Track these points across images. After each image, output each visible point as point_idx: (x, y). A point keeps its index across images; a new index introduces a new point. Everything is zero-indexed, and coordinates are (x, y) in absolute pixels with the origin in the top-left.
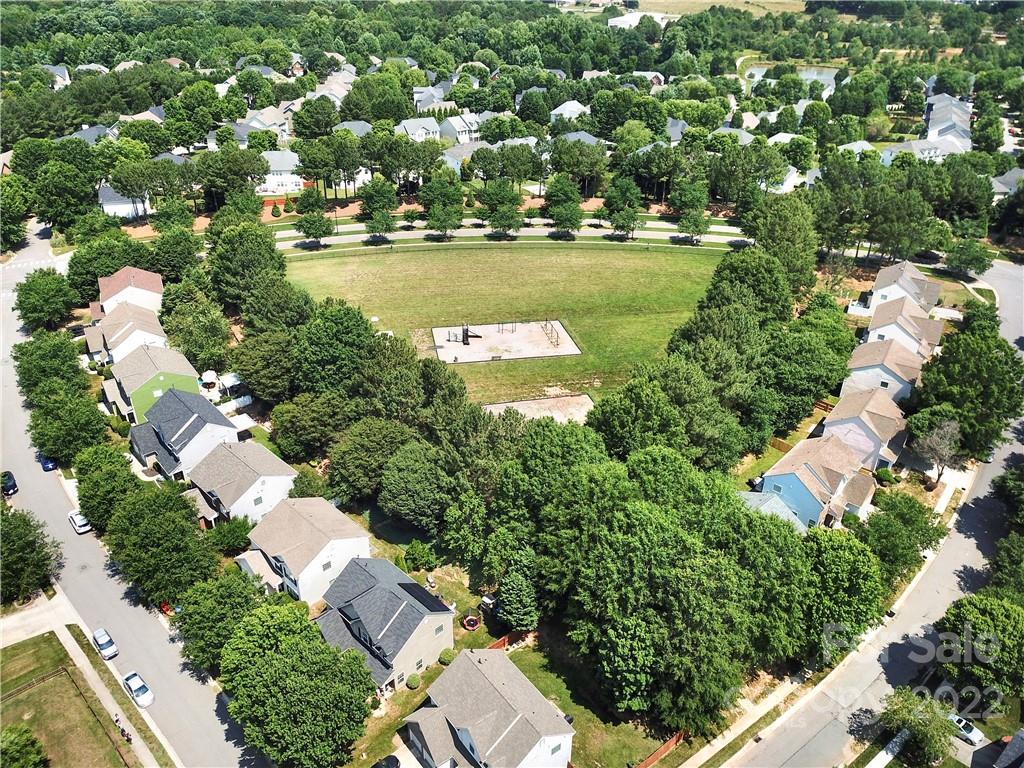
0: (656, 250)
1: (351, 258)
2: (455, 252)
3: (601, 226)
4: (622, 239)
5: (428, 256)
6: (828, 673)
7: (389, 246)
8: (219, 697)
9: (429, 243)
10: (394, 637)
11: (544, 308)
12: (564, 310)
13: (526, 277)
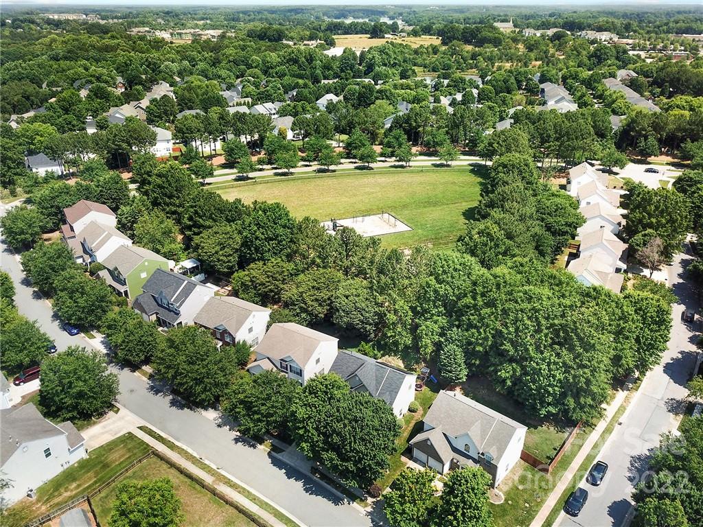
0: (428, 171)
1: (231, 189)
2: (300, 181)
3: (386, 161)
4: (402, 167)
5: (282, 184)
6: (640, 384)
7: (254, 180)
8: (269, 454)
9: (279, 177)
10: (388, 393)
11: (376, 207)
12: (389, 207)
13: (354, 191)
